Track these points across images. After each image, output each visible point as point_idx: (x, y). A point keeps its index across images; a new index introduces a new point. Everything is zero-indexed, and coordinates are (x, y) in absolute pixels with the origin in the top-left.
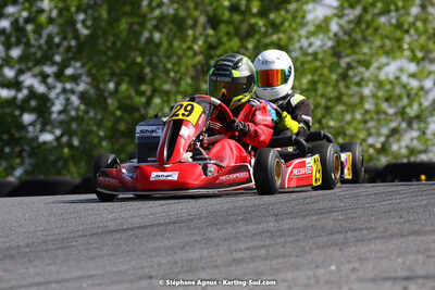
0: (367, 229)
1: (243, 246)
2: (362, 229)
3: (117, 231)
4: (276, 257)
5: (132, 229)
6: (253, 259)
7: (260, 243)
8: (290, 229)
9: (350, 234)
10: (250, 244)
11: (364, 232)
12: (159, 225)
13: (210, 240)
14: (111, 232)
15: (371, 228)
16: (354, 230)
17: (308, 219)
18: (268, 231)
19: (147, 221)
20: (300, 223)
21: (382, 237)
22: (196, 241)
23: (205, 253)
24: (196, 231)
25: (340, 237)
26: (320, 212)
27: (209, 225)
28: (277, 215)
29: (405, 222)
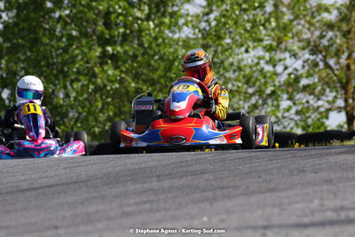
0: (232, 187)
1: (131, 201)
2: (228, 188)
3: (28, 190)
4: (158, 210)
5: (41, 188)
6: (140, 212)
7: (145, 199)
8: (170, 188)
9: (218, 192)
10: (138, 200)
11: (231, 190)
12: (62, 184)
13: (104, 197)
14: (24, 191)
15: (236, 186)
16: (222, 188)
17: (184, 179)
18: (152, 189)
19: (53, 181)
20: (178, 182)
21: (244, 194)
22: (93, 198)
23: (100, 207)
24: (93, 190)
25: (210, 194)
26: (194, 173)
27: (103, 185)
28: (158, 176)
29: (263, 181)
